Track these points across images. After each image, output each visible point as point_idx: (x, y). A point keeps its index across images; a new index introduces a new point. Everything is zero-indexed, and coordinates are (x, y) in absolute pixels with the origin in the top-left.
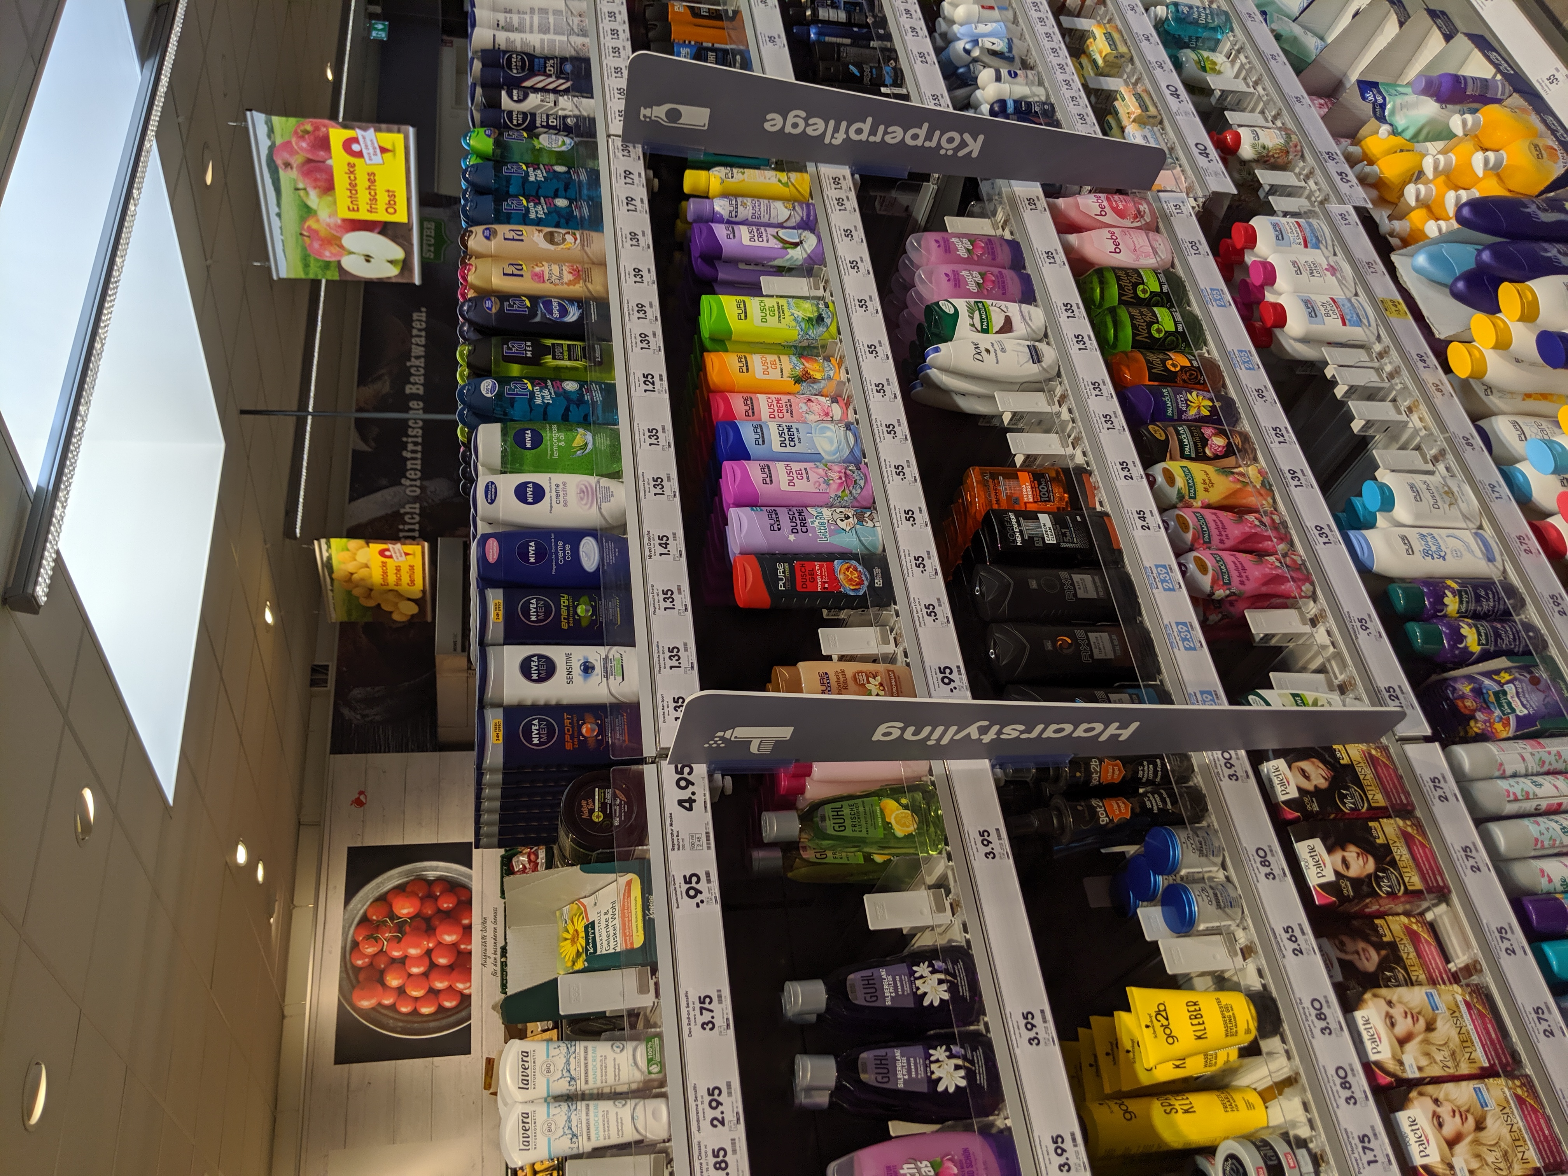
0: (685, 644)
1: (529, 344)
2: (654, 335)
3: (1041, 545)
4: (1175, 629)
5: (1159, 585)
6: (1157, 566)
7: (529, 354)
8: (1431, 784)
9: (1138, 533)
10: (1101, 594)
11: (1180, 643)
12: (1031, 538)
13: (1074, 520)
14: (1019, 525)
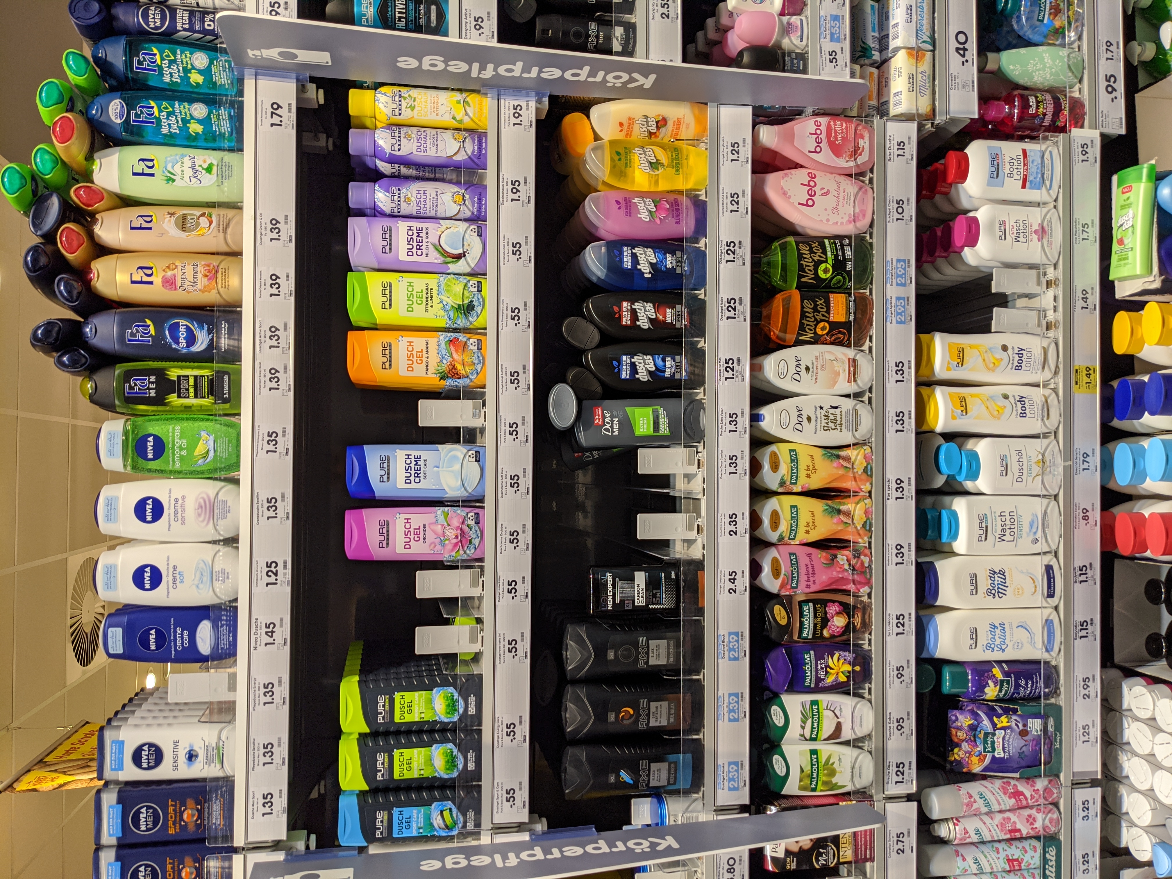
0: (279, 740)
1: (153, 379)
2: (285, 369)
3: (630, 607)
4: (726, 701)
5: (726, 653)
6: (730, 634)
7: (153, 393)
8: (896, 839)
9: (724, 598)
10: (671, 660)
11: (726, 715)
12: (622, 601)
13: (668, 577)
14: (614, 588)
